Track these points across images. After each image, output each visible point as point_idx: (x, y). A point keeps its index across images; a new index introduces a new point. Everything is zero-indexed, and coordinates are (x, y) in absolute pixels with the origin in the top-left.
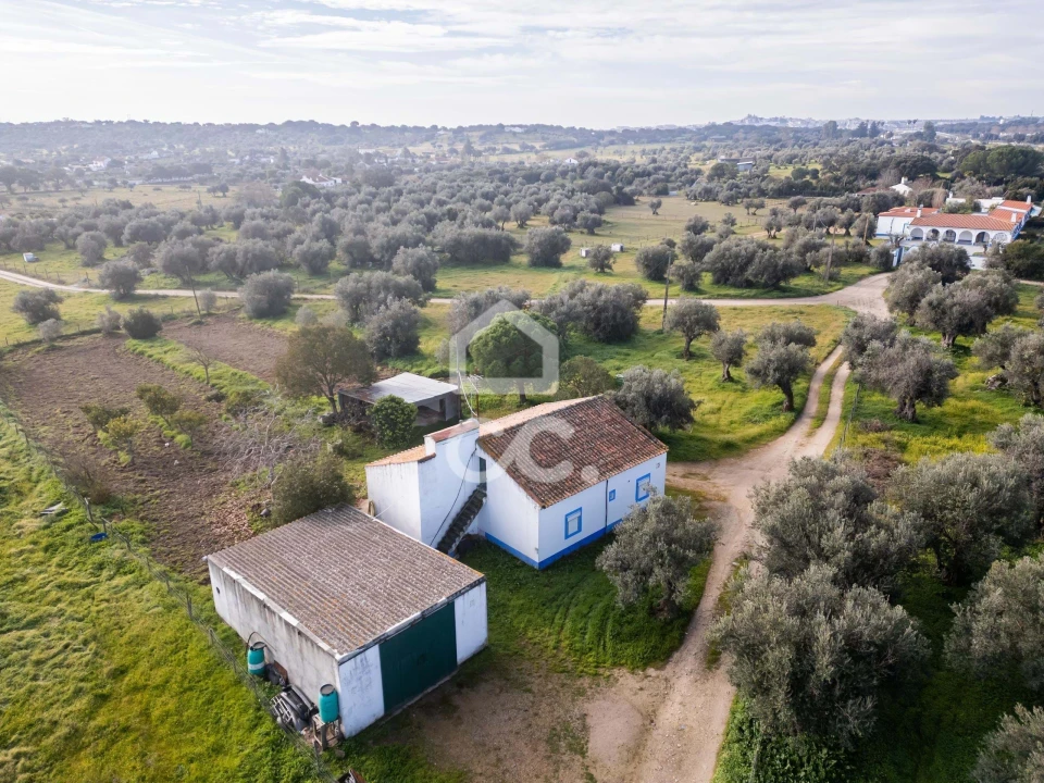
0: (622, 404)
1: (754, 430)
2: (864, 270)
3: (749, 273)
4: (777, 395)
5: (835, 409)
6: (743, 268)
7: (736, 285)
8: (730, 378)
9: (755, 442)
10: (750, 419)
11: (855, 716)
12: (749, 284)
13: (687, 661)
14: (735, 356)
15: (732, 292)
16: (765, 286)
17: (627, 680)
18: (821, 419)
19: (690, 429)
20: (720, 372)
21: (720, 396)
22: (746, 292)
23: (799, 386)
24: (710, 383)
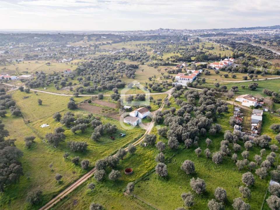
0: (146, 107)
1: (156, 109)
2: (171, 87)
3: (157, 89)
4: (158, 106)
5: (163, 107)
6: (156, 89)
7: (156, 91)
8: (154, 104)
9: (156, 110)
10: (156, 108)
11: (159, 121)
12: (157, 91)
13: (152, 122)
14: (155, 102)
15: (155, 92)
16: (159, 91)
17: (149, 123)
18: (162, 107)
19: (151, 109)
20: (153, 103)
21: (153, 106)
22: (156, 92)
23: (160, 105)
24: (153, 105)
